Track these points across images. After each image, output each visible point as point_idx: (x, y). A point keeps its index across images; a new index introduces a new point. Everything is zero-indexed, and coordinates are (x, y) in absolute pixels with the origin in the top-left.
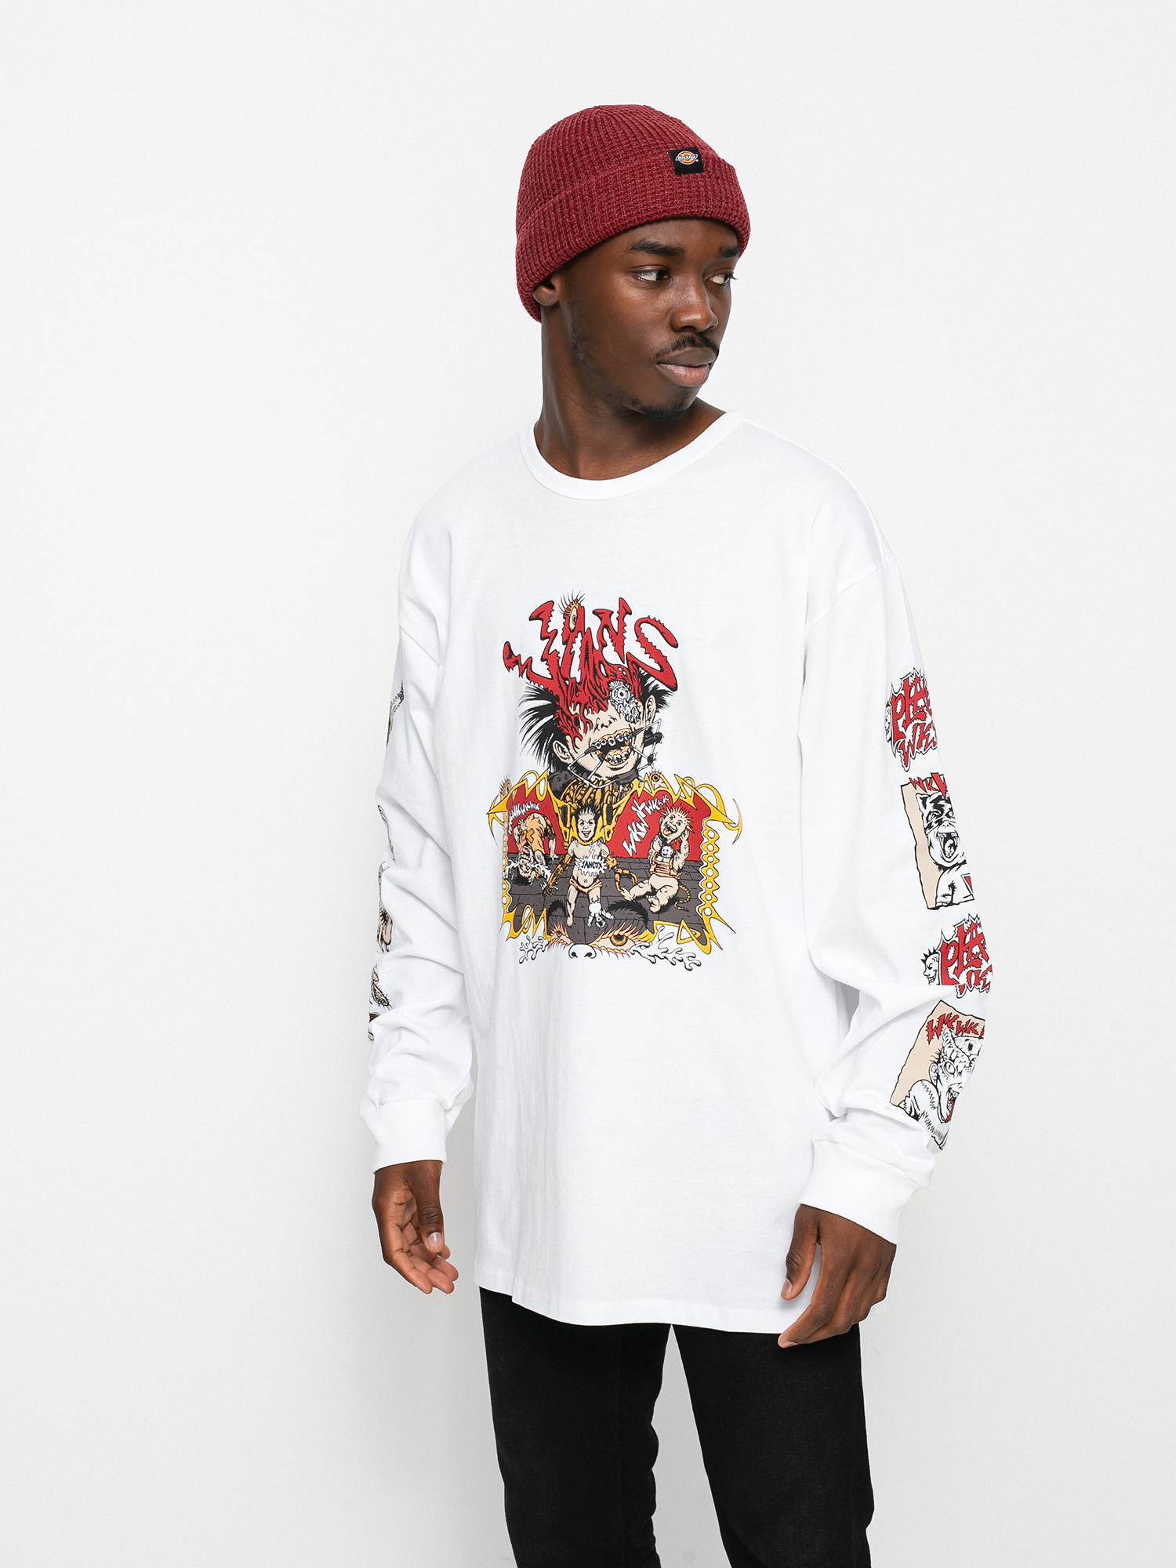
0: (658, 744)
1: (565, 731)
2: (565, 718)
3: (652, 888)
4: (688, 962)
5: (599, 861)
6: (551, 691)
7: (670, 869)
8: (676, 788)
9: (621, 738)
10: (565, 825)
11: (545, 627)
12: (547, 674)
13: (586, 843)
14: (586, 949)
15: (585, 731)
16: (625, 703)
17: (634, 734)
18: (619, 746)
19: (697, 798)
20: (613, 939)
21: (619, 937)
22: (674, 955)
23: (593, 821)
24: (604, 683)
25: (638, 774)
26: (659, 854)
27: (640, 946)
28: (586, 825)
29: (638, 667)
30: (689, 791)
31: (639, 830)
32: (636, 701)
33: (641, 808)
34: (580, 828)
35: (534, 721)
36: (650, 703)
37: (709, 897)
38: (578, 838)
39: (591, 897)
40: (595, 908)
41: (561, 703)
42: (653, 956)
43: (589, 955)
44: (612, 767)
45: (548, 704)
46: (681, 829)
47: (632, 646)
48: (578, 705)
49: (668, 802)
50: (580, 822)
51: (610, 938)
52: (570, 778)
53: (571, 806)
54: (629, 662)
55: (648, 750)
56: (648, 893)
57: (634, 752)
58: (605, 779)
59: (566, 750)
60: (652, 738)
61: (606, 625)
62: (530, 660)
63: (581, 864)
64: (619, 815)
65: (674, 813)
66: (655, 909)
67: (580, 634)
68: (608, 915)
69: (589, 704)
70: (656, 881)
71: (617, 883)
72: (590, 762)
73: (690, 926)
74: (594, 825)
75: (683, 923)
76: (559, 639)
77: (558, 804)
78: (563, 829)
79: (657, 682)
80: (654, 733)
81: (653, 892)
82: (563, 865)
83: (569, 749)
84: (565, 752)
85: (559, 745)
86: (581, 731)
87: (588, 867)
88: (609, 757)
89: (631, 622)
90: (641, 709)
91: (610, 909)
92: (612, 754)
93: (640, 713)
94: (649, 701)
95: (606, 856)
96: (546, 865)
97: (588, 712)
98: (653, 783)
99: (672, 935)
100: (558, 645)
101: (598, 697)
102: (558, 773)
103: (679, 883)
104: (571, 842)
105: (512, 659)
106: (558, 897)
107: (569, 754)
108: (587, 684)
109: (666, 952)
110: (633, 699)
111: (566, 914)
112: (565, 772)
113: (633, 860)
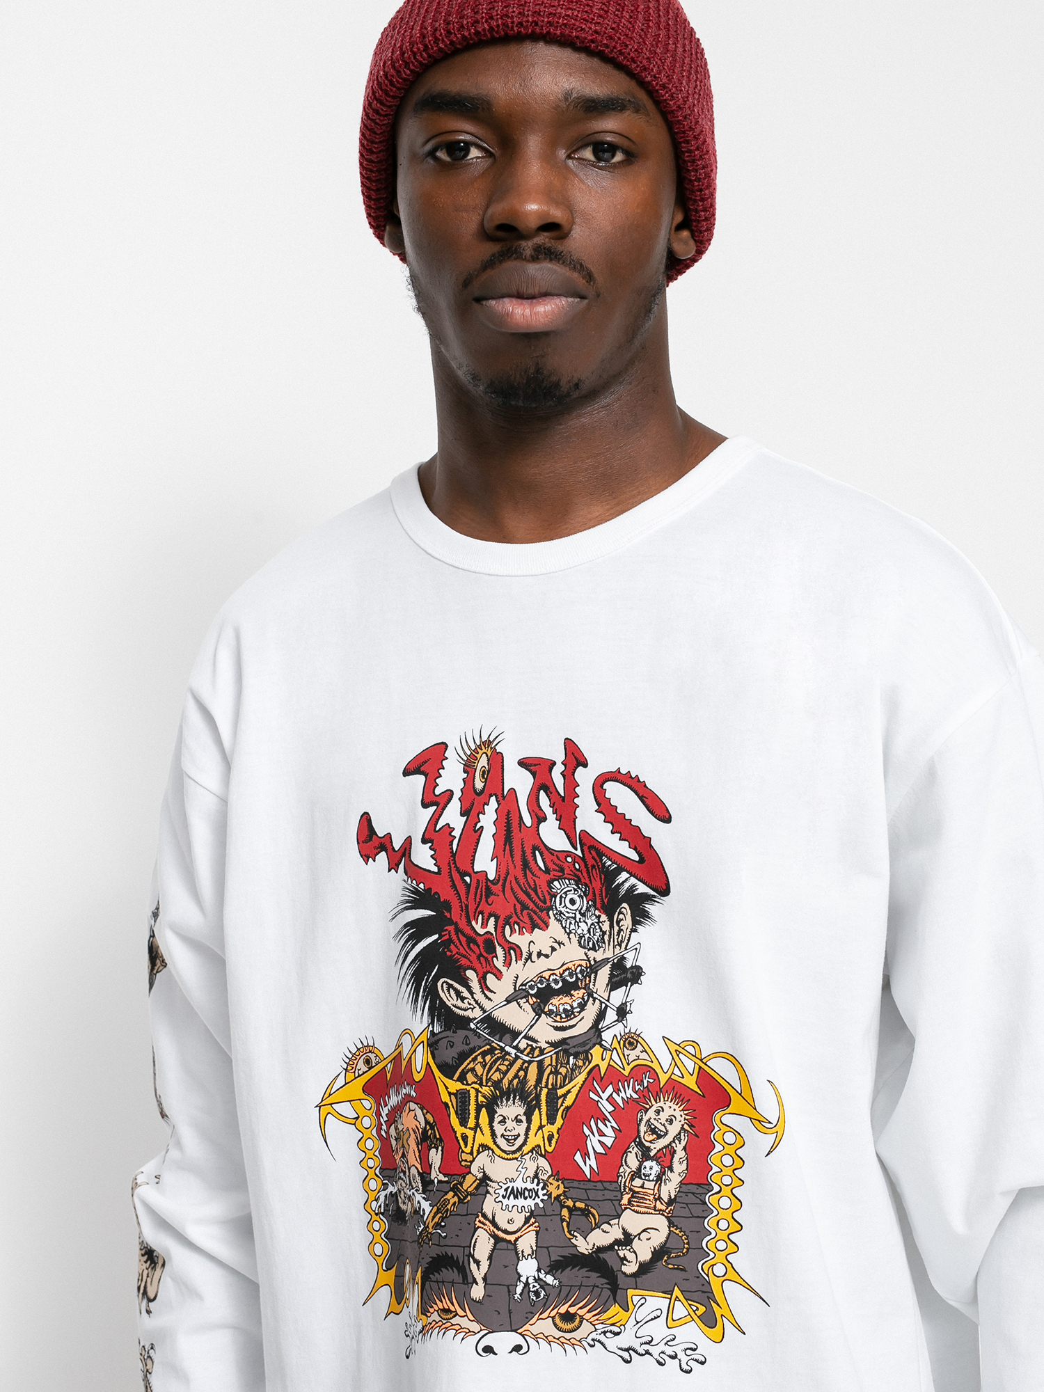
0: (635, 986)
1: (463, 961)
2: (463, 939)
3: (625, 1233)
4: (684, 1359)
5: (534, 1186)
6: (436, 893)
7: (656, 1200)
8: (666, 1060)
9: (571, 975)
10: (463, 1122)
11: (430, 786)
12: (430, 865)
13: (511, 1156)
14: (513, 1339)
15: (508, 963)
16: (578, 916)
17: (593, 968)
18: (567, 989)
19: (705, 1077)
20: (557, 1320)
21: (568, 1317)
22: (662, 1347)
23: (524, 1118)
24: (542, 882)
25: (600, 1035)
26: (637, 1174)
27: (604, 1333)
28: (510, 1124)
29: (600, 855)
30: (690, 1065)
31: (602, 1134)
32: (597, 913)
33: (605, 1096)
34: (499, 1129)
35: (410, 944)
36: (621, 916)
37: (721, 1245)
38: (494, 1147)
39: (520, 1247)
40: (528, 1268)
41: (455, 914)
42: (627, 1350)
43: (517, 1348)
44: (555, 1024)
45: (431, 916)
46: (674, 1130)
47: (590, 820)
48: (492, 919)
49: (652, 1086)
50: (497, 1119)
51: (553, 1318)
52: (474, 1042)
53: (477, 1091)
54: (585, 848)
55: (618, 997)
56: (617, 1242)
57: (594, 999)
58: (544, 1045)
59: (466, 994)
60: (626, 975)
61: (543, 785)
62: (408, 841)
63: (502, 1192)
64: (568, 1108)
65: (661, 1104)
66: (630, 1268)
67: (493, 799)
68: (549, 1279)
69: (515, 918)
70: (631, 1221)
71: (565, 1224)
72: (517, 1016)
73: (689, 1296)
74: (525, 1125)
75: (677, 1292)
76: (454, 807)
77: (447, 1087)
78: (460, 1130)
79: (633, 881)
80: (629, 966)
81: (627, 1240)
82: (462, 1194)
83: (472, 993)
84: (463, 999)
85: (450, 986)
86: (499, 963)
87: (516, 1197)
88: (551, 1007)
89: (585, 778)
90: (606, 927)
91: (553, 1268)
92: (556, 1003)
93: (604, 933)
94: (620, 913)
95: (545, 1178)
96: (424, 1192)
97: (513, 931)
98: (627, 1052)
99: (658, 1313)
100: (453, 817)
101: (531, 905)
102: (448, 1033)
103: (671, 1224)
104: (479, 1153)
105: (375, 842)
106: (447, 1249)
107: (472, 1002)
108: (508, 882)
109: (649, 1343)
110: (592, 909)
111: (470, 1280)
112: (465, 1033)
113: (590, 1185)
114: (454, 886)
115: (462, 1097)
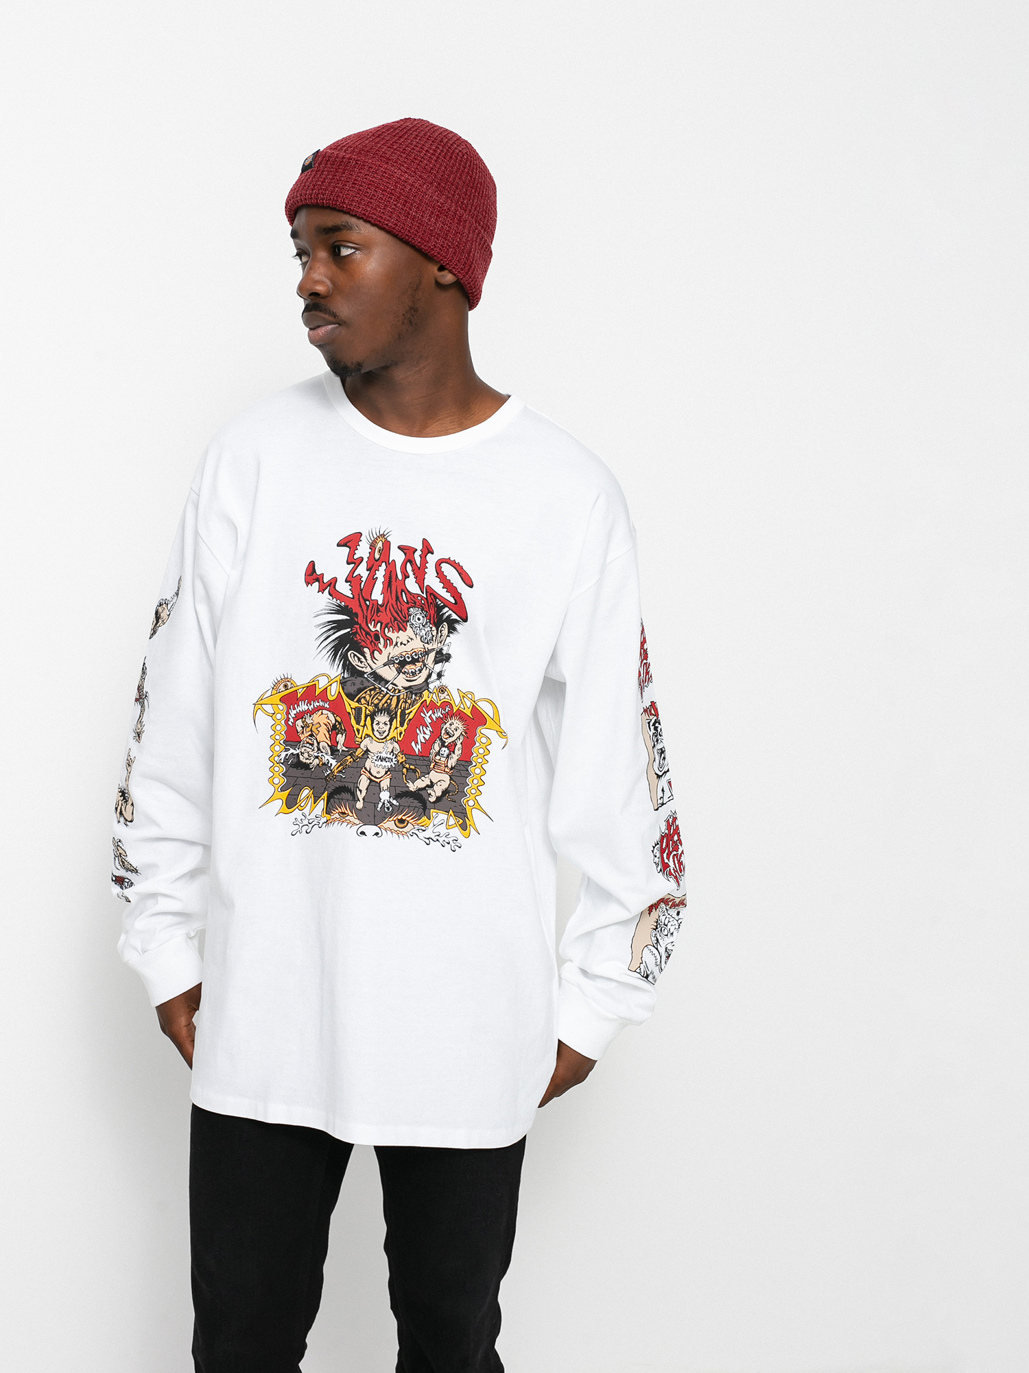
1: (363, 643)
2: (363, 633)
3: (431, 782)
4: (453, 845)
5: (391, 756)
6: (351, 608)
7: (445, 767)
8: (457, 700)
9: (416, 655)
10: (358, 723)
11: (352, 554)
12: (349, 594)
13: (381, 741)
14: (376, 829)
15: (385, 646)
16: (421, 626)
17: (427, 653)
18: (414, 661)
19: (475, 710)
20: (397, 822)
21: (402, 821)
22: (444, 838)
23: (388, 723)
24: (405, 607)
25: (428, 686)
26: (438, 753)
27: (418, 830)
28: (381, 725)
29: (436, 598)
30: (468, 703)
31: (425, 733)
32: (431, 626)
33: (428, 715)
34: (376, 727)
35: (332, 632)
37: (473, 791)
38: (373, 736)
39: (382, 786)
40: (385, 796)
41: (360, 620)
42: (428, 839)
43: (377, 834)
44: (407, 678)
45: (347, 619)
46: (457, 734)
47: (432, 580)
48: (379, 624)
49: (450, 712)
50: (375, 722)
51: (395, 821)
52: (366, 684)
53: (366, 708)
54: (428, 594)
55: (438, 667)
56: (427, 786)
57: (427, 668)
58: (401, 688)
59: (363, 660)
60: (442, 657)
61: (409, 560)
62: (334, 580)
63: (375, 758)
64: (410, 720)
65: (453, 721)
66: (432, 799)
67: (384, 564)
68: (395, 802)
69: (390, 624)
70: (434, 776)
71: (404, 776)
72: (388, 673)
73: (456, 814)
74: (389, 726)
75: (451, 812)
76: (363, 566)
77: (350, 705)
78: (356, 726)
79: (450, 612)
80: (444, 653)
81: (432, 785)
82: (354, 759)
83: (366, 660)
84: (361, 662)
85: (355, 655)
86: (381, 646)
87: (382, 761)
88: (405, 670)
89: (432, 560)
90: (434, 633)
91: (397, 797)
92: (409, 668)
93: (433, 636)
94: (442, 627)
95: (396, 753)
96: (332, 755)
97: (389, 631)
98: (440, 695)
99: (443, 821)
100: (362, 571)
101: (399, 619)
102: (352, 678)
103: (451, 779)
104: (365, 738)
105: (314, 576)
106: (345, 783)
107: (366, 664)
108: (388, 607)
109: (438, 836)
110: (428, 624)
111: (357, 799)
112: (362, 679)
113: (418, 758)
114: (360, 605)
115: (358, 711)
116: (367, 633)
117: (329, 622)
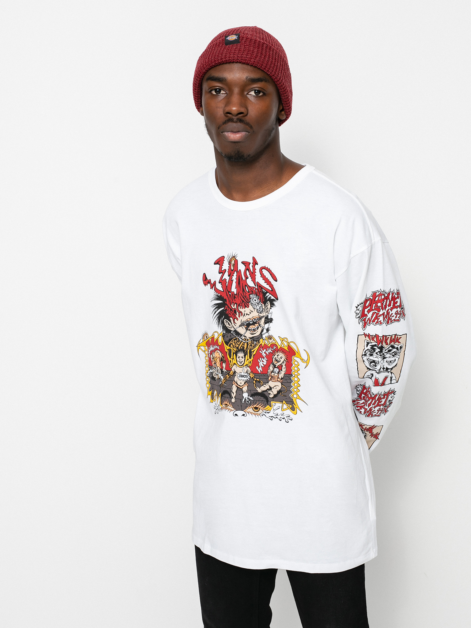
0: (271, 323)
1: (230, 315)
2: (229, 310)
3: (270, 387)
4: (287, 419)
5: (246, 374)
6: (223, 297)
7: (278, 378)
8: (279, 342)
9: (255, 320)
10: (230, 357)
11: (221, 268)
12: (221, 289)
13: (241, 367)
14: (243, 413)
16: (257, 304)
17: (260, 318)
18: (254, 323)
19: (289, 347)
21: (256, 408)
22: (280, 416)
23: (244, 357)
24: (247, 295)
25: (262, 336)
26: (273, 372)
27: (265, 412)
28: (241, 358)
29: (262, 288)
30: (286, 344)
31: (263, 362)
32: (261, 304)
33: (264, 352)
34: (238, 359)
35: (216, 310)
36: (267, 305)
37: (295, 390)
38: (237, 364)
39: (243, 390)
40: (245, 395)
41: (227, 303)
42: (271, 417)
43: (244, 415)
44: (251, 333)
45: (222, 303)
46: (282, 360)
47: (259, 279)
48: (236, 304)
49: (276, 349)
50: (238, 357)
51: (252, 408)
52: (232, 337)
53: (233, 349)
54: (258, 286)
55: (266, 326)
56: (268, 389)
57: (261, 326)
58: (248, 338)
59: (230, 324)
60: (268, 320)
61: (247, 269)
62: (215, 282)
63: (239, 376)
64: (254, 355)
65: (279, 354)
66: (271, 396)
67: (235, 272)
68: (251, 398)
69: (241, 304)
70: (271, 384)
71: (254, 384)
72: (242, 330)
73: (287, 403)
74: (244, 359)
75: (284, 402)
76: (226, 274)
77: (227, 347)
78: (229, 359)
79: (270, 295)
80: (269, 318)
81: (270, 389)
82: (230, 375)
84: (230, 325)
85: (227, 321)
86: (237, 316)
87: (242, 377)
89: (258, 267)
90: (264, 307)
91: (252, 396)
92: (251, 327)
93: (263, 309)
94: (267, 304)
95: (249, 373)
96: (221, 374)
97: (240, 308)
98: (269, 340)
99: (279, 407)
100: (226, 276)
101: (245, 301)
102: (227, 334)
103: (282, 384)
104: (234, 365)
105: (207, 281)
106: (227, 389)
107: (232, 326)
108: (239, 295)
109: (277, 415)
110: (260, 302)
111: (232, 397)
112: (230, 334)
113: (260, 375)
114: (227, 295)
115: (230, 350)
116: (231, 310)
117: (215, 304)
